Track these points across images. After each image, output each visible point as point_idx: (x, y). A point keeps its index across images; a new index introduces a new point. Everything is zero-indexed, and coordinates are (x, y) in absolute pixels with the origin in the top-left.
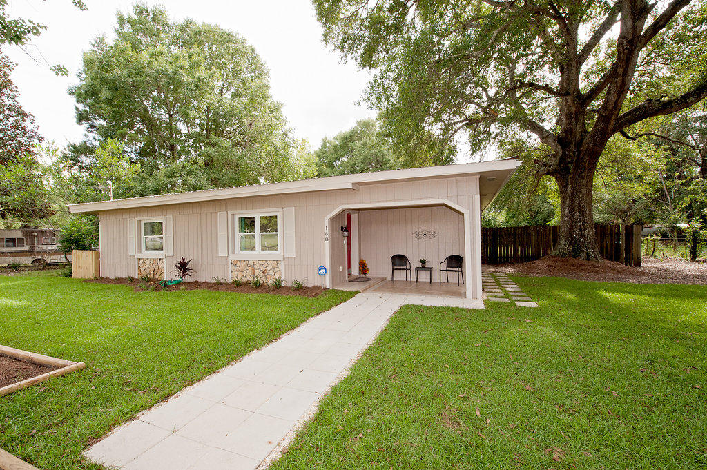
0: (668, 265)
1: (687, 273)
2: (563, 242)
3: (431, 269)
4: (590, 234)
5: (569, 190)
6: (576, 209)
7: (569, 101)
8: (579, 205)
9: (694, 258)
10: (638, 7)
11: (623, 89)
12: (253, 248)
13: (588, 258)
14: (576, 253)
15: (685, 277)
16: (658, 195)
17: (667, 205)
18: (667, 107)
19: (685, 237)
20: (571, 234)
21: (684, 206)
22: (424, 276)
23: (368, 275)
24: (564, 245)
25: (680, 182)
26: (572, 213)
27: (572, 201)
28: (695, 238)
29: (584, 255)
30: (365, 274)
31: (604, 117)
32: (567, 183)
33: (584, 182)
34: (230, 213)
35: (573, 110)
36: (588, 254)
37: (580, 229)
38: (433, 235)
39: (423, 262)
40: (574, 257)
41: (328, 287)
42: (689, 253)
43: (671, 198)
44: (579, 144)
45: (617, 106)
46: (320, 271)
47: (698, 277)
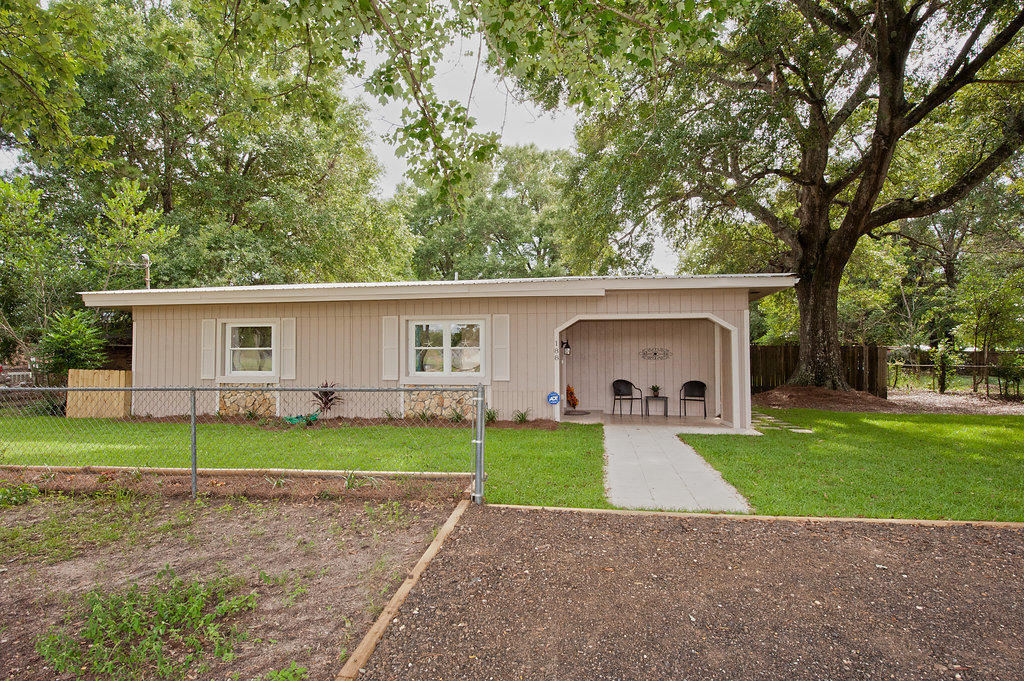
0: (915, 398)
1: (938, 405)
2: (803, 367)
3: (665, 399)
4: (835, 356)
5: (811, 302)
6: (820, 325)
7: (813, 192)
8: (823, 321)
9: (942, 390)
10: (897, 104)
11: (875, 189)
12: (441, 369)
13: (835, 387)
14: (820, 380)
15: (938, 409)
16: (895, 305)
17: (907, 320)
18: (919, 209)
19: (933, 363)
20: (813, 357)
21: (926, 322)
22: (656, 409)
23: (577, 408)
24: (804, 370)
25: (923, 289)
26: (814, 330)
27: (814, 317)
28: (944, 364)
29: (829, 383)
30: (574, 406)
31: (854, 217)
32: (808, 292)
33: (828, 292)
34: (403, 318)
35: (817, 202)
36: (833, 382)
37: (825, 351)
38: (666, 354)
39: (655, 389)
40: (817, 385)
41: (558, 419)
42: (937, 385)
43: (911, 310)
44: (824, 244)
45: (869, 205)
46: (552, 399)
47: (951, 409)
